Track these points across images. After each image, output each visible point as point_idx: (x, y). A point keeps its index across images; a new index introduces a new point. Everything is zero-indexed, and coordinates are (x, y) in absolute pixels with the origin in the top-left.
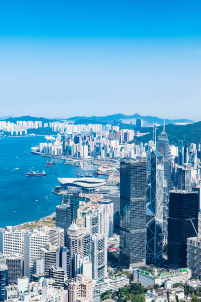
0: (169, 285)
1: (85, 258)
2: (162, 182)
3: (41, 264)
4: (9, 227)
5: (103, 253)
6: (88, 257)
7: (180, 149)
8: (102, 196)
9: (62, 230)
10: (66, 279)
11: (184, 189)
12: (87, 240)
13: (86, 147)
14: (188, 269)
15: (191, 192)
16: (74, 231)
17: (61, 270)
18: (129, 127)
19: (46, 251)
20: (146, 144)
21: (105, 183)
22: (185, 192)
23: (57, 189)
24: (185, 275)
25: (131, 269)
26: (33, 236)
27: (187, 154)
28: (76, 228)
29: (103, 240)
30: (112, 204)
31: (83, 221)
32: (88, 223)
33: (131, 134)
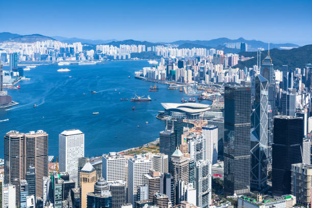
1: (189, 184)
2: (266, 108)
3: (145, 190)
4: (113, 154)
5: (207, 180)
6: (192, 184)
7: (284, 74)
8: (206, 121)
9: (166, 157)
11: (288, 115)
12: (192, 167)
14: (292, 196)
15: (295, 117)
16: (178, 157)
17: (165, 197)
18: (233, 51)
19: (150, 178)
20: (250, 69)
21: (209, 108)
22: (289, 117)
23: (161, 115)
24: (289, 202)
25: (235, 196)
26: (136, 162)
27: (292, 79)
28: (180, 154)
29: (207, 167)
30: (217, 130)
31: (187, 147)
32: (193, 149)
33: (236, 59)
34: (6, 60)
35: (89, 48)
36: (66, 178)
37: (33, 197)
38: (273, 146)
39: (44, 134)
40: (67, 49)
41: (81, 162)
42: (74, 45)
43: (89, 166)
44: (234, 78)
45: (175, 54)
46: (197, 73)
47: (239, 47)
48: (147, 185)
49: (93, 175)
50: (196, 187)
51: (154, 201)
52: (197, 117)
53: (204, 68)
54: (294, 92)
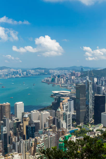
0: (95, 130)
1: (64, 121)
2: (91, 92)
3: (47, 123)
4: (35, 110)
5: (70, 119)
6: (65, 121)
7: (98, 79)
8: (69, 98)
9: (54, 111)
10: (56, 129)
11: (99, 94)
12: (64, 114)
13: (62, 79)
14: (102, 124)
15: (102, 95)
16: (59, 111)
17: (55, 126)
18: (78, 71)
19: (49, 119)
20: (85, 77)
21: (70, 93)
22: (100, 95)
23: (52, 96)
24: (101, 126)
25: (80, 125)
26: (44, 113)
27: (101, 81)
28: (60, 110)
29: (70, 114)
30: (73, 101)
31: (62, 107)
32: (64, 108)
33: (79, 74)
35: (24, 71)
36: (18, 120)
37: (5, 127)
38: (94, 106)
39: (9, 104)
40: (16, 72)
41: (23, 114)
42: (18, 71)
43: (26, 115)
44: (79, 81)
45: (57, 73)
46: (65, 80)
47: (80, 69)
48: (48, 122)
49: (28, 118)
50: (66, 122)
51: (51, 127)
52: (65, 96)
53: (68, 78)
54: (101, 86)
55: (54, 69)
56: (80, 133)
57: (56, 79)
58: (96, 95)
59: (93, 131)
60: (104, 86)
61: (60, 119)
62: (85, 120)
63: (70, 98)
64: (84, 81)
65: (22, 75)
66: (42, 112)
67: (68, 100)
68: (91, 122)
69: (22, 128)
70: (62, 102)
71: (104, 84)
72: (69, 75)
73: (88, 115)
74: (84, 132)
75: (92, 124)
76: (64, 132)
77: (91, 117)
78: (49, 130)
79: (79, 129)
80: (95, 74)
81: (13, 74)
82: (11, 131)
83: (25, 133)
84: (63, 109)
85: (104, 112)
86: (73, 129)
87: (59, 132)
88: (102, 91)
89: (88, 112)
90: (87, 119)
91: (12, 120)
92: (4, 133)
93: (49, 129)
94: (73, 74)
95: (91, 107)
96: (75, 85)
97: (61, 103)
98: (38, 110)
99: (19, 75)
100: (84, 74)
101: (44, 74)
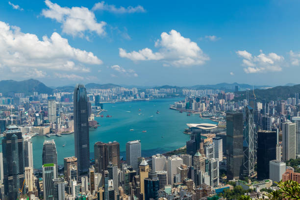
0: (258, 190)
1: (205, 173)
2: (252, 126)
3: (178, 176)
4: (158, 155)
5: (217, 170)
6: (207, 173)
7: (263, 105)
8: (215, 135)
9: (190, 157)
10: (194, 186)
12: (207, 162)
13: (204, 104)
14: (270, 180)
15: (271, 131)
16: (198, 157)
17: (191, 180)
18: (231, 91)
19: (181, 169)
20: (242, 102)
21: (216, 127)
22: (267, 131)
23: (186, 131)
24: (268, 184)
25: (234, 180)
26: (173, 160)
27: (268, 107)
28: (199, 155)
29: (217, 162)
30: (222, 140)
31: (203, 151)
32: (207, 151)
33: (232, 96)
34: (93, 100)
35: (142, 91)
36: (131, 169)
37: (112, 180)
38: (257, 150)
39: (117, 143)
40: (128, 92)
41: (139, 160)
42: (132, 90)
43: (145, 162)
44: (232, 108)
45: (194, 93)
46: (208, 105)
47: (234, 88)
48: (180, 174)
49: (147, 167)
50: (210, 174)
51: (184, 183)
52: (209, 132)
53: (212, 102)
54: (270, 116)
55: (189, 88)
56: (234, 194)
57: (193, 104)
58: (260, 131)
59: (255, 190)
60: (274, 116)
61: (199, 169)
62: (241, 172)
63: (217, 136)
64: (240, 108)
65: (138, 98)
66: (170, 158)
67: (213, 139)
68: (251, 175)
69: (138, 183)
70: (203, 141)
71: (274, 113)
72: (215, 97)
73: (247, 165)
74: (239, 192)
75: (253, 179)
76: (206, 191)
77: (252, 168)
78: (181, 188)
79: (231, 187)
80: (259, 97)
81: (125, 96)
82: (120, 187)
83: (142, 191)
84: (205, 153)
85: (275, 161)
86: (222, 187)
87: (199, 191)
88: (271, 124)
89: (246, 159)
90: (244, 171)
91: (122, 170)
92: (109, 190)
93: (182, 185)
94: (221, 96)
95: (252, 150)
96: (224, 114)
97: (202, 144)
98: (164, 155)
99: (133, 98)
100: (240, 97)
101: (173, 96)
